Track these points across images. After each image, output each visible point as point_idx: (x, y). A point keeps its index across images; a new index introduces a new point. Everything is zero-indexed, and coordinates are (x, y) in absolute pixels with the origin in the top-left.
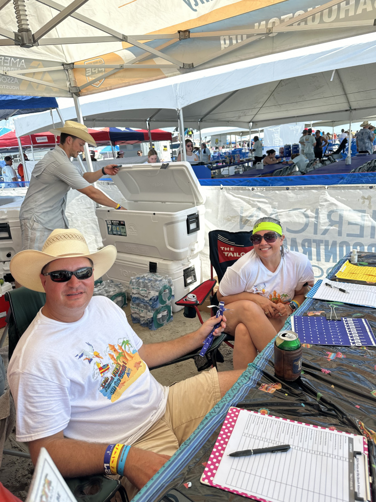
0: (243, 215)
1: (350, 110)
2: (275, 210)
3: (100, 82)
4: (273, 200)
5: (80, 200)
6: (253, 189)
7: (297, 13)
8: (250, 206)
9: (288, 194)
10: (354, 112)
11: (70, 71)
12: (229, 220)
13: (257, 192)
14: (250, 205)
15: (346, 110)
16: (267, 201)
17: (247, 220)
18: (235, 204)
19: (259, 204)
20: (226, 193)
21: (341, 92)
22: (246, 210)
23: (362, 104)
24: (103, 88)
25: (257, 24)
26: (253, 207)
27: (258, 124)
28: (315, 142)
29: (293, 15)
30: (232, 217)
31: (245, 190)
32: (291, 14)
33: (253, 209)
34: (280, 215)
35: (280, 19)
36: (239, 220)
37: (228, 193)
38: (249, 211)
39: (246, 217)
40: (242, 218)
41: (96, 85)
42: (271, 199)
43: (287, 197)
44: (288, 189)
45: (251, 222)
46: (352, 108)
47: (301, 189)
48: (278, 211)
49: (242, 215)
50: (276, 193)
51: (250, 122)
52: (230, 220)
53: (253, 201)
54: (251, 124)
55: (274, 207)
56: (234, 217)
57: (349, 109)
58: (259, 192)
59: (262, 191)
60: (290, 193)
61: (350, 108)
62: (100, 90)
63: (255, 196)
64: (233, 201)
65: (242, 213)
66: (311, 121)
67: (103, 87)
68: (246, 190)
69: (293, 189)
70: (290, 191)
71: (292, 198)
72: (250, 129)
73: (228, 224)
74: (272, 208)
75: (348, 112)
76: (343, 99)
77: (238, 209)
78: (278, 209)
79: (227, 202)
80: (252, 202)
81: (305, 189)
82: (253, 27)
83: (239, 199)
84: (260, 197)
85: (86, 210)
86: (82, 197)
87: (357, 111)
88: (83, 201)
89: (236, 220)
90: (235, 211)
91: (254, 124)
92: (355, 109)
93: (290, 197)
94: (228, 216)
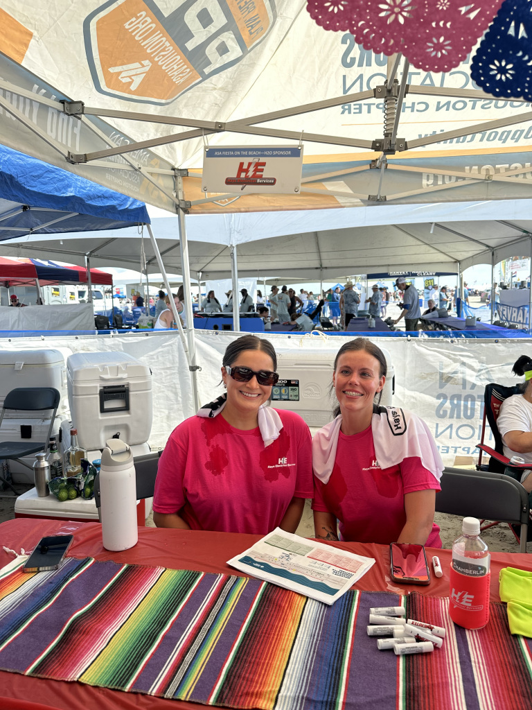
0: (444, 371)
1: (321, 268)
2: (484, 365)
3: (229, 201)
4: (479, 354)
5: (155, 357)
6: (452, 342)
7: (514, 165)
8: (451, 361)
9: (497, 347)
10: (324, 270)
11: (180, 179)
12: (423, 378)
13: (458, 344)
14: (451, 359)
15: (317, 268)
16: (472, 355)
17: (450, 377)
18: (431, 359)
19: (462, 359)
20: (415, 345)
21: (315, 250)
22: (447, 366)
23: (335, 263)
24: (232, 208)
25: (467, 168)
26: (455, 362)
27: (210, 275)
28: (290, 302)
29: (510, 166)
30: (427, 374)
31: (442, 342)
32: (507, 165)
33: (456, 364)
34: (492, 371)
35: (494, 167)
36: (438, 377)
37: (419, 345)
38: (452, 367)
39: (449, 373)
40: (442, 375)
41: (221, 202)
42: (476, 352)
43: (496, 351)
44: (497, 342)
45: (456, 379)
46: (323, 266)
47: (513, 342)
48: (487, 366)
49: (441, 371)
50: (482, 346)
51: (199, 272)
52: (425, 378)
53: (454, 355)
54: (201, 273)
55: (481, 362)
56: (431, 374)
57: (319, 266)
58: (461, 344)
59: (464, 344)
60: (499, 346)
61: (321, 265)
62: (227, 210)
63: (456, 349)
64: (428, 355)
65: (442, 369)
66: (264, 276)
67: (233, 206)
68: (444, 342)
69: (504, 342)
70: (499, 344)
71: (503, 351)
72: (199, 280)
73: (421, 383)
74: (479, 362)
75: (319, 270)
76: (315, 256)
77: (437, 365)
78: (487, 364)
79: (419, 356)
80: (452, 356)
81: (518, 341)
82: (464, 170)
83: (435, 353)
84: (462, 350)
85: (162, 371)
86: (159, 352)
87: (328, 270)
88: (160, 358)
89: (433, 377)
90: (433, 367)
91: (205, 275)
92: (326, 268)
93: (500, 351)
94: (421, 373)
